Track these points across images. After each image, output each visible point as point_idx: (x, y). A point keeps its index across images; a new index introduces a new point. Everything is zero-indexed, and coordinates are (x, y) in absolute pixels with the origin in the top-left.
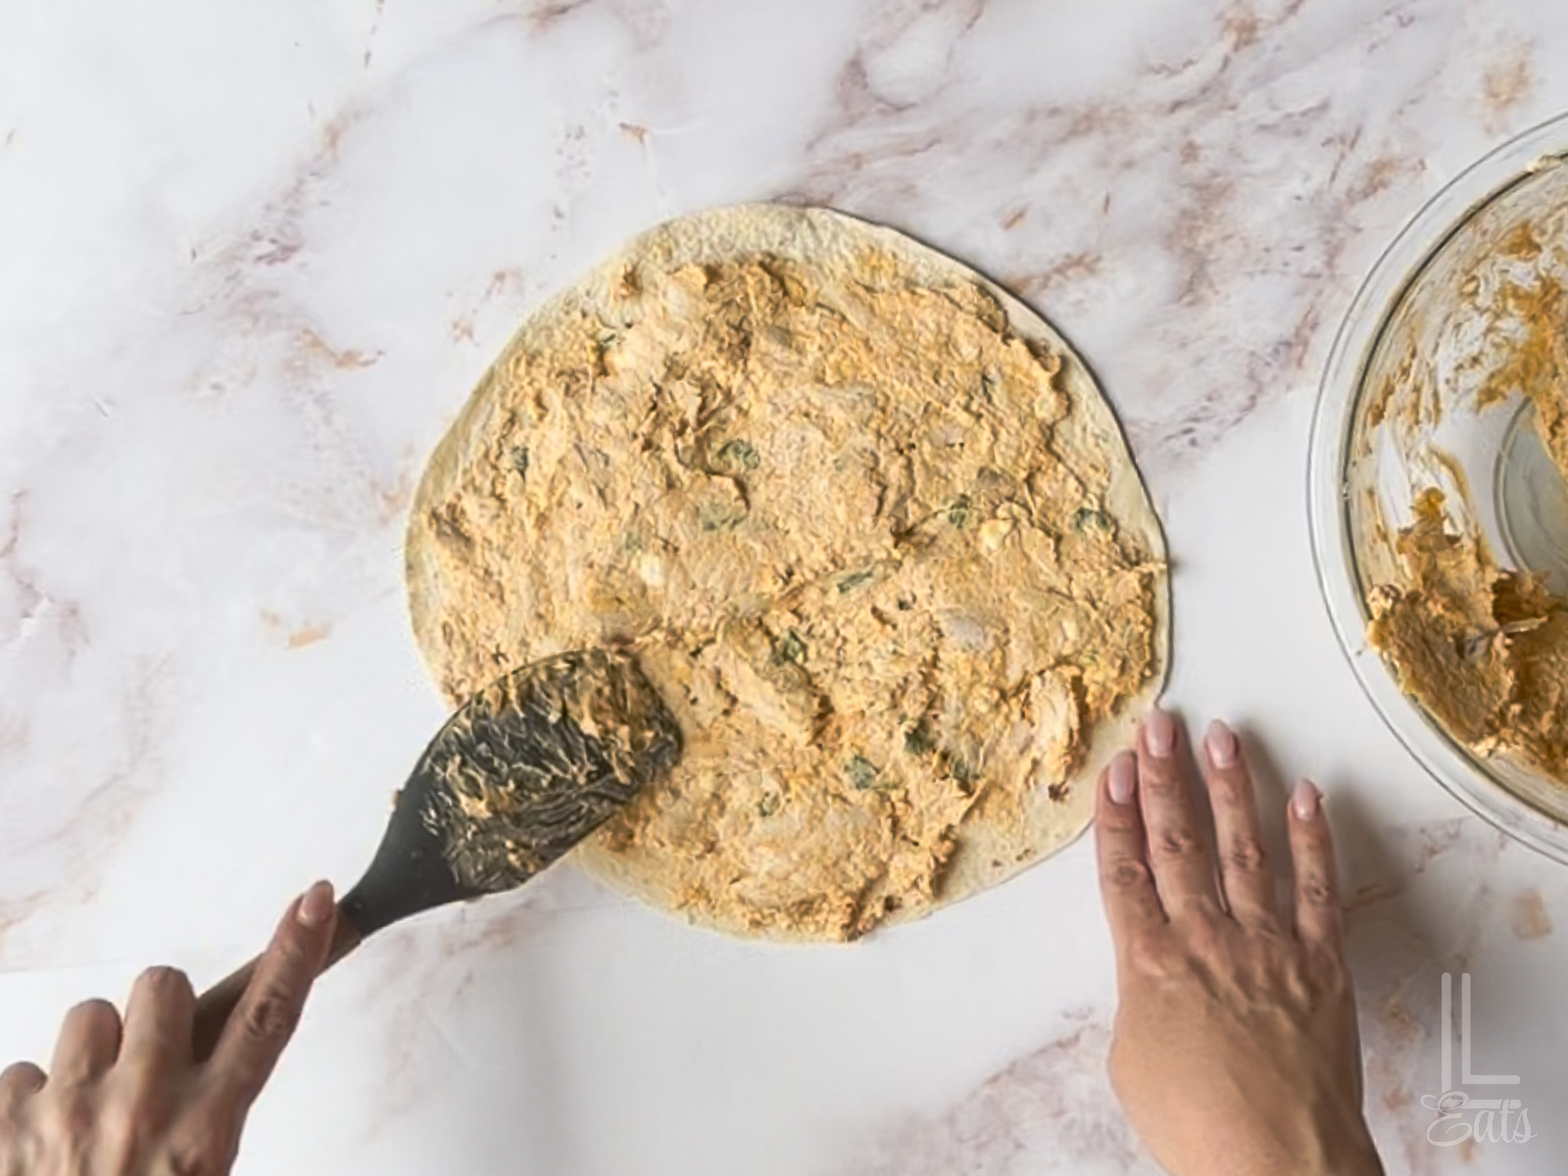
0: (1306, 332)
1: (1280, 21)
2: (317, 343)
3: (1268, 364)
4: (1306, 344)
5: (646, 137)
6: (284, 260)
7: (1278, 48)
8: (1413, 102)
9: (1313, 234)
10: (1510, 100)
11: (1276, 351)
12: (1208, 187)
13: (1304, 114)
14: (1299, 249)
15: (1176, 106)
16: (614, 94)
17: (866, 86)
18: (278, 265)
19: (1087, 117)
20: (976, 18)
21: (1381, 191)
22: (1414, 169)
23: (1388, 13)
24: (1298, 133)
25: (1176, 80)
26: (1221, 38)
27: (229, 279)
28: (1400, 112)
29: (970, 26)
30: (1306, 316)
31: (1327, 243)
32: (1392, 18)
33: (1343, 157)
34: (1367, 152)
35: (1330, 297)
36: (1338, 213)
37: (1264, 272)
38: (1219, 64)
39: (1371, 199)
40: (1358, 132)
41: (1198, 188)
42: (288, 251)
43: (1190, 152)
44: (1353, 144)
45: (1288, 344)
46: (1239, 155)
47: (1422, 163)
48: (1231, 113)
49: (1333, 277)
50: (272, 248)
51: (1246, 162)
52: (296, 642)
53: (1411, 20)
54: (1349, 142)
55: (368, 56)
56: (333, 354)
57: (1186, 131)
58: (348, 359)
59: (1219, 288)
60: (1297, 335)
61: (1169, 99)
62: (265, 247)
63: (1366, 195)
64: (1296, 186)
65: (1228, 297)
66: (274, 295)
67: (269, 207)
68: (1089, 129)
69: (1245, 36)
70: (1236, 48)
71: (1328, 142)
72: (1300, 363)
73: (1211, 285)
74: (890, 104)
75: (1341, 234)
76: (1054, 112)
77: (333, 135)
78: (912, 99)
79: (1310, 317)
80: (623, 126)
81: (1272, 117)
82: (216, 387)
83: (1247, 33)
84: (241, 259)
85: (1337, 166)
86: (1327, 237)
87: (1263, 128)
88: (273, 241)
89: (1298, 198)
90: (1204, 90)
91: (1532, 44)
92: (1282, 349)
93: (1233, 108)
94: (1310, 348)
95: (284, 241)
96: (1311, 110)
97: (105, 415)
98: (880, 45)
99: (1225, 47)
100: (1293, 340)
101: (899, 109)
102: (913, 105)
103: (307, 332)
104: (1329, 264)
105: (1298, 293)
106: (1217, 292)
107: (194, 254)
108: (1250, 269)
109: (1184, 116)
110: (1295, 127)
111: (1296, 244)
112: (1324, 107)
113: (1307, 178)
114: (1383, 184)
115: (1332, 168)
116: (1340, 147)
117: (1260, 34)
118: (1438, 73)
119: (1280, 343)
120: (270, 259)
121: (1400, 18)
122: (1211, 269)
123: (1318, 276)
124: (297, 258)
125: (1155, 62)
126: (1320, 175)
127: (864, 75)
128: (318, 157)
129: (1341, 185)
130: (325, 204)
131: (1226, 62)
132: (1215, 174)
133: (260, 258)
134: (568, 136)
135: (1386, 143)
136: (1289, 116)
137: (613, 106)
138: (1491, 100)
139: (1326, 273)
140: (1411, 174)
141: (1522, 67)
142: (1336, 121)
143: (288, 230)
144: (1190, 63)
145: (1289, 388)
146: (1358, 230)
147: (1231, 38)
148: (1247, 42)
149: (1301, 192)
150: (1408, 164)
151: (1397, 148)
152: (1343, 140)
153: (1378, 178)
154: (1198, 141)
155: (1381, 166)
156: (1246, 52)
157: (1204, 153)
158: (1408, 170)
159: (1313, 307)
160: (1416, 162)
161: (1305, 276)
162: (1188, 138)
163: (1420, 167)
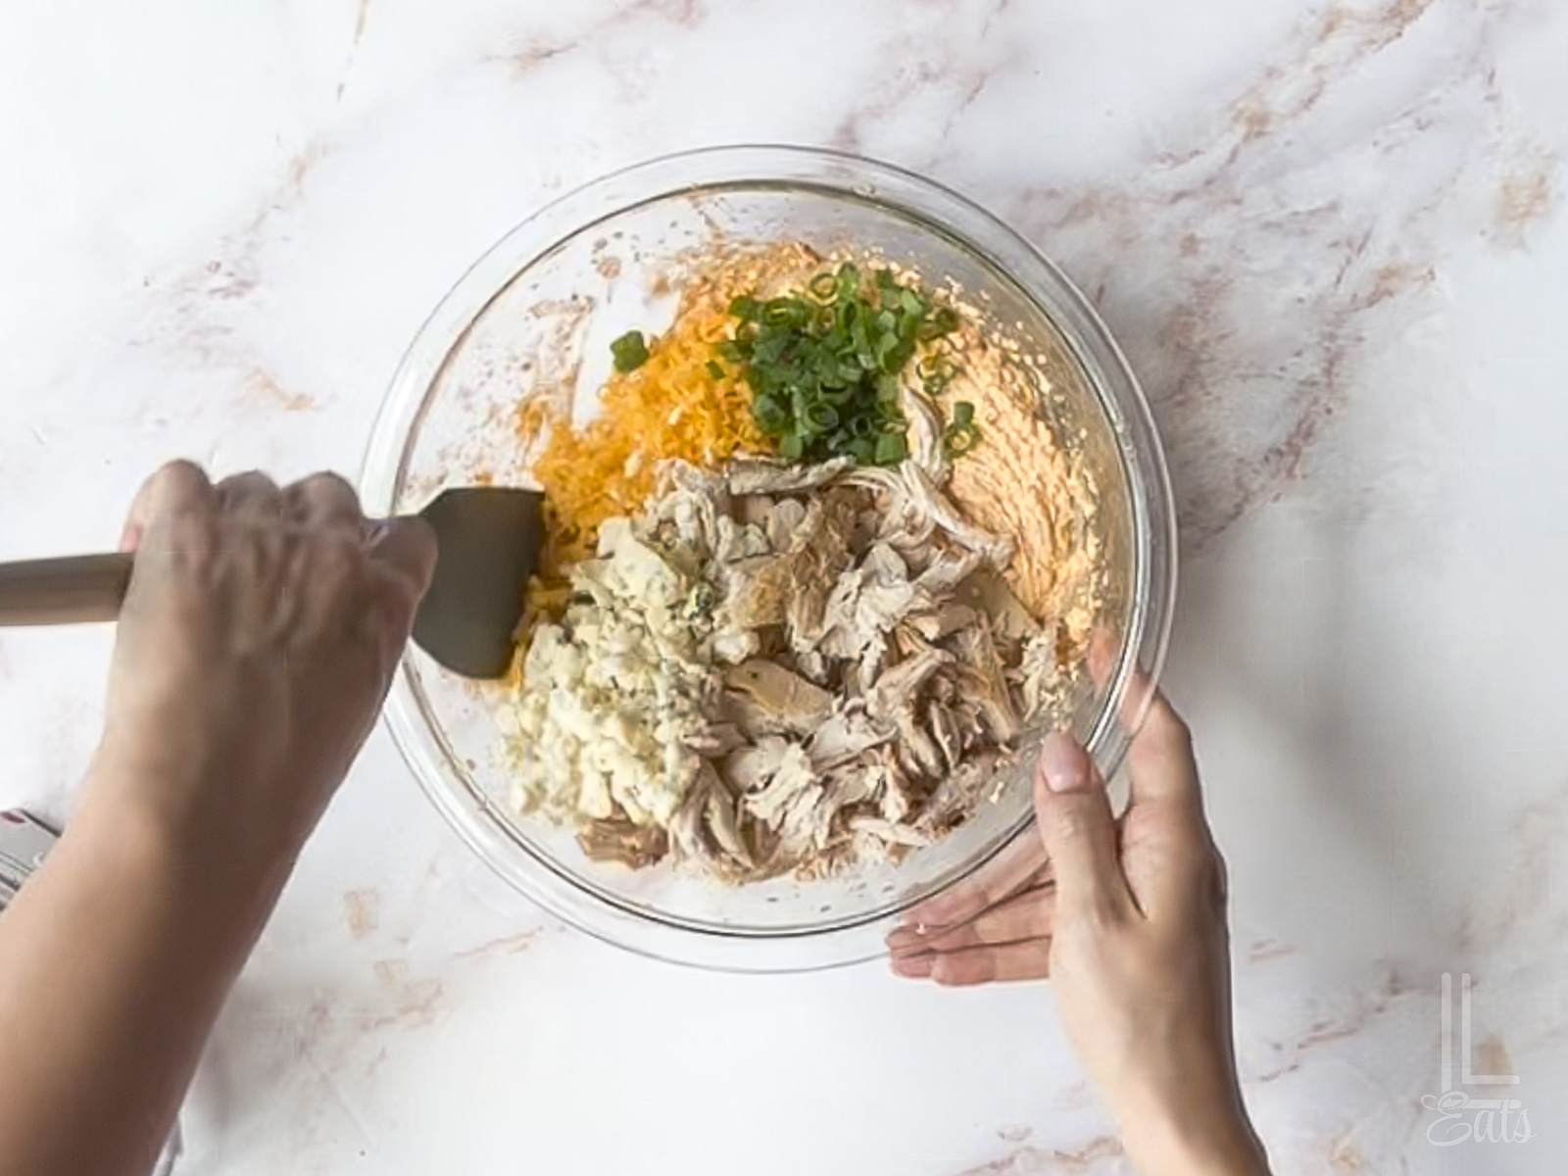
0: (1299, 441)
1: (1294, 115)
2: (269, 384)
3: (1256, 472)
4: (1298, 455)
6: (239, 294)
7: (1288, 144)
8: (1427, 209)
9: (1314, 339)
10: (1527, 214)
11: (1267, 459)
12: (1207, 282)
13: (1312, 213)
14: (1298, 354)
15: (1179, 196)
16: (595, 145)
18: (233, 300)
19: (1086, 203)
20: (977, 91)
21: (1386, 299)
22: (1424, 277)
23: (1406, 114)
24: (1304, 233)
25: (1181, 169)
26: (1231, 128)
27: (183, 310)
28: (1412, 219)
29: (970, 99)
30: (1299, 425)
31: (1328, 350)
32: (1409, 122)
33: (1349, 261)
34: (1376, 258)
36: (1340, 318)
37: (1259, 376)
38: (1227, 156)
39: (1375, 307)
40: (1367, 236)
41: (1196, 284)
42: (245, 285)
43: (1190, 245)
44: (1361, 248)
45: (1280, 453)
46: (1241, 252)
47: (1431, 273)
48: (1234, 209)
49: (1330, 385)
50: (228, 281)
51: (1248, 259)
53: (1430, 123)
54: (1356, 246)
55: (341, 88)
56: (283, 397)
57: (1186, 223)
58: (300, 402)
59: (1210, 389)
60: (1289, 444)
61: (1172, 188)
62: (220, 280)
63: (1372, 302)
64: (1299, 288)
65: (1219, 399)
66: (227, 331)
67: (227, 239)
68: (1089, 214)
69: (1256, 128)
70: (1247, 138)
71: (1335, 245)
72: (1290, 472)
73: (1202, 386)
75: (1341, 342)
76: (1052, 194)
77: (300, 171)
79: (1305, 426)
81: (1278, 214)
82: (161, 422)
83: (1258, 125)
84: (196, 291)
85: (1342, 270)
86: (1327, 344)
87: (1268, 226)
88: (230, 275)
89: (1301, 300)
90: (1209, 182)
91: (1553, 157)
92: (1273, 458)
93: (1238, 202)
94: (1301, 459)
95: (241, 276)
96: (1319, 210)
97: (42, 443)
98: (875, 113)
99: (1234, 138)
100: (1284, 448)
103: (258, 371)
104: (1328, 372)
105: (1295, 400)
106: (1208, 394)
107: (146, 284)
108: (1241, 371)
109: (1185, 206)
110: (1299, 226)
111: (1295, 349)
112: (1333, 207)
113: (1310, 281)
114: (1389, 293)
115: (1337, 271)
116: (1346, 251)
117: (1270, 128)
118: (1454, 181)
119: (1270, 450)
120: (226, 293)
121: (1418, 121)
122: (1203, 369)
123: (1314, 384)
124: (250, 296)
125: (1161, 149)
126: (1326, 276)
127: (855, 142)
128: (282, 190)
129: (1344, 292)
130: (286, 239)
131: (1234, 155)
132: (1215, 270)
133: (213, 292)
135: (1394, 249)
136: (1296, 214)
137: (592, 157)
138: (1508, 212)
139: (1324, 380)
140: (1419, 284)
141: (1542, 180)
142: (1345, 223)
143: (246, 264)
144: (1196, 153)
145: (1277, 498)
146: (1360, 339)
147: (1241, 130)
148: (1259, 134)
149: (1302, 295)
150: (1416, 273)
151: (1406, 255)
152: (1350, 244)
153: (1384, 285)
154: (1199, 234)
155: (1388, 274)
156: (1258, 144)
157: (1203, 247)
158: (1416, 279)
159: (1307, 416)
160: (1425, 271)
161: (1302, 383)
162: (1189, 232)
163: (1429, 276)
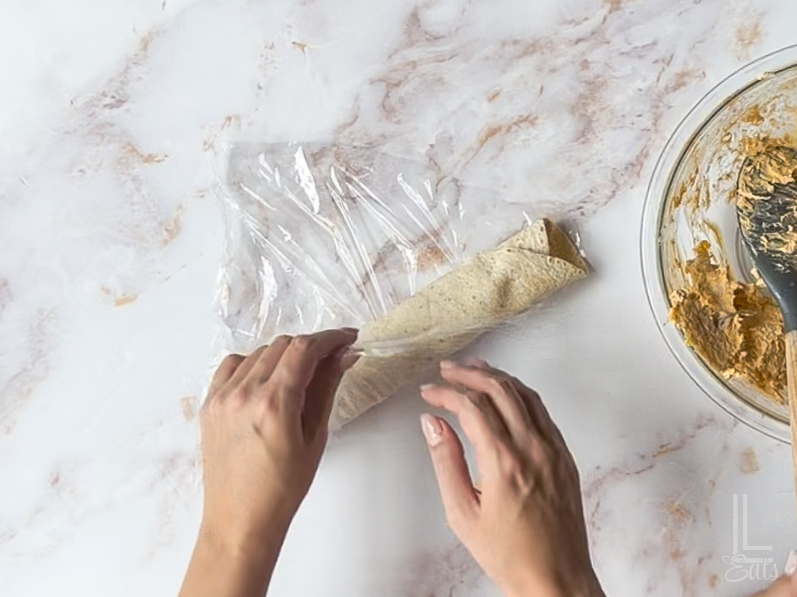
0: (642, 159)
2: (134, 150)
3: (622, 174)
4: (642, 165)
5: (306, 49)
6: (118, 107)
7: (632, 13)
8: (700, 42)
9: (648, 108)
10: (750, 43)
11: (626, 168)
12: (593, 83)
13: (643, 47)
14: (640, 116)
15: (578, 41)
16: (290, 27)
17: (420, 26)
18: (115, 109)
19: (533, 45)
21: (683, 89)
22: (700, 76)
24: (640, 57)
25: (578, 27)
26: (602, 7)
27: (90, 116)
28: (694, 47)
30: (642, 151)
31: (654, 113)
33: (663, 69)
34: (676, 67)
35: (654, 141)
36: (660, 98)
37: (621, 127)
38: (601, 20)
39: (677, 92)
40: (672, 57)
41: (590, 83)
42: (120, 102)
43: (585, 65)
44: (668, 64)
45: (632, 165)
46: (610, 67)
47: (704, 73)
48: (607, 45)
49: (656, 131)
50: (113, 101)
51: (614, 71)
52: (119, 303)
54: (667, 61)
55: (164, 4)
56: (142, 156)
57: (583, 54)
58: (149, 159)
59: (598, 135)
60: (637, 160)
61: (574, 38)
62: (108, 100)
63: (675, 89)
64: (639, 84)
65: (602, 140)
66: (112, 125)
67: (111, 80)
68: (534, 51)
69: (615, 6)
70: (610, 12)
71: (656, 62)
72: (638, 174)
73: (594, 133)
74: (431, 36)
75: (661, 109)
76: (516, 42)
77: (145, 44)
78: (441, 34)
79: (644, 151)
80: (294, 43)
81: (626, 48)
82: (81, 171)
83: (616, 4)
84: (97, 106)
85: (660, 73)
86: (654, 110)
87: (622, 54)
88: (113, 97)
89: (640, 90)
90: (593, 33)
91: (762, 14)
92: (630, 167)
93: (608, 42)
94: (644, 167)
95: (118, 97)
96: (647, 45)
97: (24, 184)
98: (427, 6)
99: (605, 11)
100: (635, 163)
101: (436, 38)
102: (444, 37)
103: (129, 144)
104: (655, 124)
105: (639, 138)
106: (597, 137)
107: (72, 103)
108: (613, 125)
109: (582, 46)
110: (638, 53)
111: (638, 114)
112: (655, 43)
113: (644, 80)
114: (684, 84)
115: (657, 75)
116: (662, 64)
117: (623, 5)
118: (713, 28)
119: (628, 164)
120: (111, 106)
122: (594, 125)
123: (649, 130)
124: (125, 106)
125: (569, 18)
126: (652, 78)
127: (418, 20)
128: (136, 55)
129: (662, 84)
130: (140, 78)
131: (605, 19)
132: (598, 76)
133: (106, 106)
134: (266, 47)
135: (685, 63)
136: (636, 47)
137: (289, 33)
138: (740, 42)
139: (653, 128)
140: (698, 79)
141: (757, 26)
142: (661, 51)
143: (120, 92)
144: (586, 19)
145: (632, 187)
146: (670, 107)
147: (608, 6)
148: (617, 9)
149: (641, 87)
150: (697, 74)
151: (691, 66)
152: (663, 61)
153: (681, 81)
154: (589, 59)
155: (683, 75)
156: (615, 14)
157: (592, 65)
158: (696, 77)
159: (646, 146)
160: (701, 72)
161: (642, 130)
162: (584, 58)
163: (703, 76)
